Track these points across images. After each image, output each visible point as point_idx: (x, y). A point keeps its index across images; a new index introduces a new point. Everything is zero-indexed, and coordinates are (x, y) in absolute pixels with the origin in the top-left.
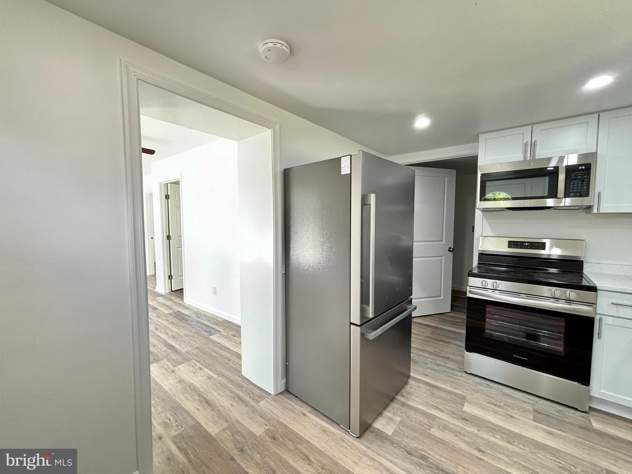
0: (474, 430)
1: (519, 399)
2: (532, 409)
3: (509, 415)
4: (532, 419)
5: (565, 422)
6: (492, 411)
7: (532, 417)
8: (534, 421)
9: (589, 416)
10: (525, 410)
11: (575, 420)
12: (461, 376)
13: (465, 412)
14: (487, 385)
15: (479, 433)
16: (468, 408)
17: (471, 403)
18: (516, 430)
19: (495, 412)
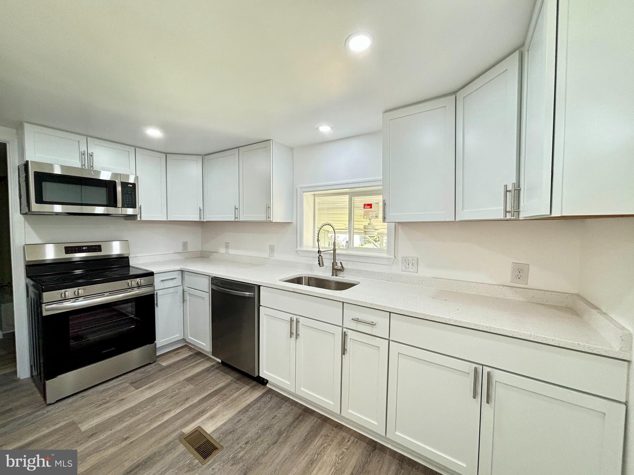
0: (108, 433)
1: (115, 386)
2: (127, 384)
3: (118, 401)
4: (134, 389)
5: (150, 375)
6: (106, 409)
7: (133, 389)
8: (137, 389)
9: (157, 362)
10: (125, 389)
11: (154, 370)
12: (48, 412)
13: (86, 431)
14: (80, 397)
15: (113, 431)
16: (84, 427)
17: (82, 422)
18: (133, 404)
19: (108, 408)
